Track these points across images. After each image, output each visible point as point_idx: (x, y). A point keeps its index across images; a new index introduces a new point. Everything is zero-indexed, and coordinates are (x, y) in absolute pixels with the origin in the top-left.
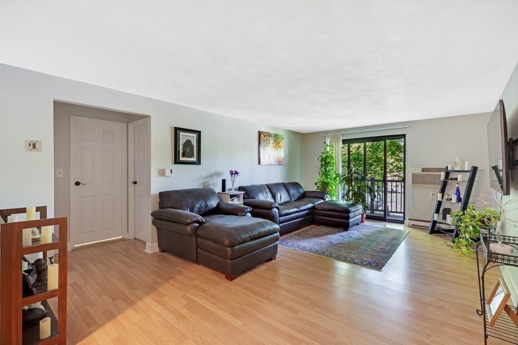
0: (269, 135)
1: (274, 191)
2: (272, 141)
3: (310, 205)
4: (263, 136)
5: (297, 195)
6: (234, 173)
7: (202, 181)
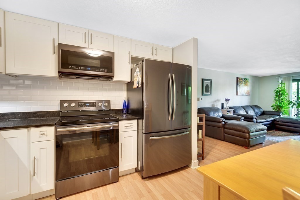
0: (242, 79)
1: (247, 110)
2: (243, 82)
3: (272, 119)
4: (239, 80)
5: (259, 113)
6: (227, 100)
7: (212, 104)
